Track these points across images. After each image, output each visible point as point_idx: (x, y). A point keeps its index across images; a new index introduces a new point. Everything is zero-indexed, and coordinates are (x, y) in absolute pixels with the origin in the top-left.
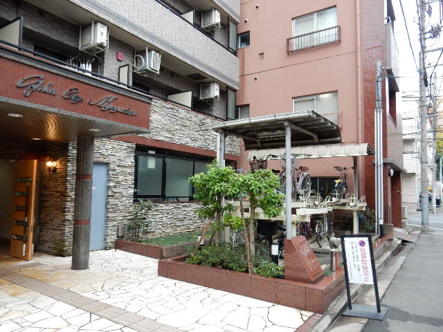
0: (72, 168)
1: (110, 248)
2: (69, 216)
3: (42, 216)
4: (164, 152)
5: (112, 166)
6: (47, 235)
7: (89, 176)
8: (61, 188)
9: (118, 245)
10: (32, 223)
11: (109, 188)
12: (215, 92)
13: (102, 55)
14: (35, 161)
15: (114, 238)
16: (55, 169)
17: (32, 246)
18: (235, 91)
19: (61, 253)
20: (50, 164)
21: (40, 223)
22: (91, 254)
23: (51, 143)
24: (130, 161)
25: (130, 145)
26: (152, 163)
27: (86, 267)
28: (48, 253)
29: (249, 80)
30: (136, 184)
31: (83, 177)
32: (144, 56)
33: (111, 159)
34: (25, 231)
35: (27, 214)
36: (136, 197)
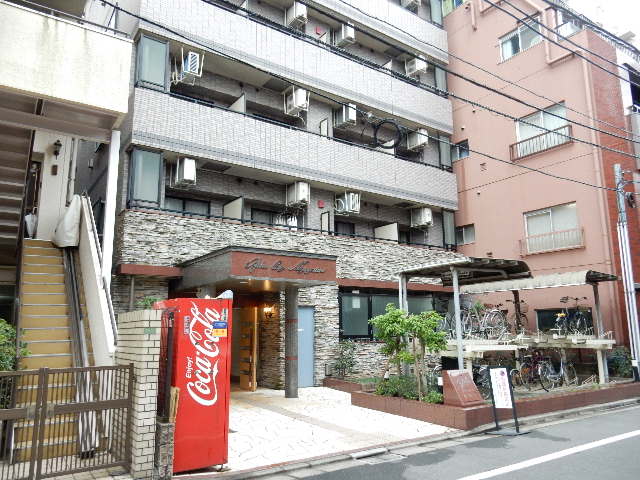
0: (282, 313)
1: (319, 386)
2: (282, 355)
3: (263, 355)
4: (369, 291)
5: (317, 309)
6: (267, 372)
7: (296, 321)
8: (276, 332)
9: (326, 383)
10: (255, 361)
11: (316, 329)
12: (426, 217)
13: (305, 207)
14: (256, 309)
15: (323, 376)
16: (271, 314)
17: (255, 383)
18: (453, 211)
19: (277, 387)
20: (267, 310)
21: (261, 362)
22: (299, 390)
23: (267, 292)
24: (335, 303)
25: (333, 287)
26: (356, 303)
27: (296, 396)
28: (267, 387)
29: (471, 195)
30: (340, 324)
31: (290, 320)
32: (343, 199)
33: (317, 302)
34: (251, 367)
35: (251, 354)
36: (342, 337)
